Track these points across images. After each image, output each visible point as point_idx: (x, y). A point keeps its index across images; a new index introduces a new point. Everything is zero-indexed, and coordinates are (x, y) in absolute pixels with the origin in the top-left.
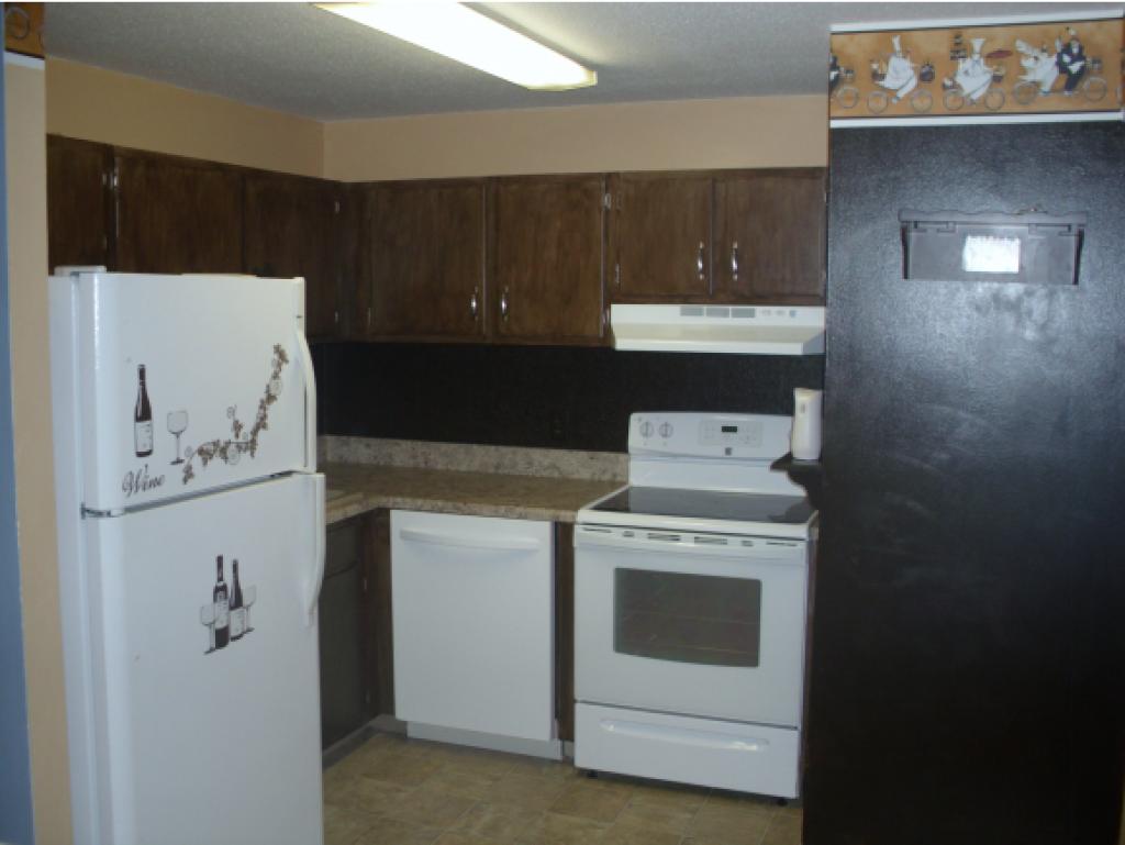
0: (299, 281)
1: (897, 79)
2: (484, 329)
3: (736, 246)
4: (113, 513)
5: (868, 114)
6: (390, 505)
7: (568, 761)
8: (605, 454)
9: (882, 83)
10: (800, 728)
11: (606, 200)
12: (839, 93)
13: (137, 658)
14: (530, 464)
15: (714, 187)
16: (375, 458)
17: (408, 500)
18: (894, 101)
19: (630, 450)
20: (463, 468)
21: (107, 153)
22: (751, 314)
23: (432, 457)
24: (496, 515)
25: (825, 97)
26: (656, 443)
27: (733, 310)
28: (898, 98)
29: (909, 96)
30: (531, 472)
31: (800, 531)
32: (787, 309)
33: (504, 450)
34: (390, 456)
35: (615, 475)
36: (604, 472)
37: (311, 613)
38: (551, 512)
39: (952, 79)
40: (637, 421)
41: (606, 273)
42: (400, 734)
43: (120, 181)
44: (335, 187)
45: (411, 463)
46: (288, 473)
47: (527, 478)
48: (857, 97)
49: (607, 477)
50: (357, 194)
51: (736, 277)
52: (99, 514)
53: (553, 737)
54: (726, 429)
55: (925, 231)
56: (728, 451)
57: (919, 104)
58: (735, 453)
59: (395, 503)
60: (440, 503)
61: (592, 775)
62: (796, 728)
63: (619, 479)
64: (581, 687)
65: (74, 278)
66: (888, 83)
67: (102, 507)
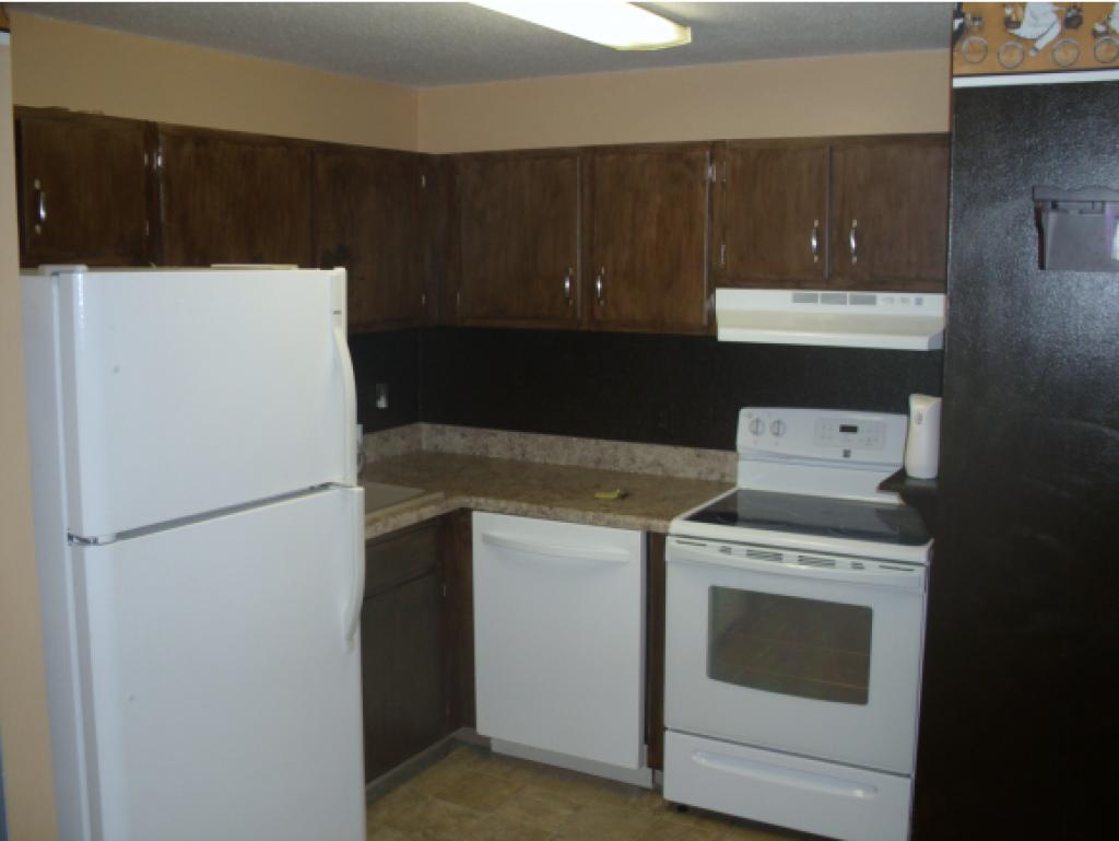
0: (340, 272)
1: (1035, 26)
2: (579, 315)
3: (855, 224)
4: (100, 541)
5: (1000, 70)
6: (472, 505)
7: (658, 790)
8: (713, 452)
9: (1016, 32)
10: (913, 775)
11: (711, 172)
12: (964, 45)
13: (132, 698)
14: (633, 460)
15: (831, 158)
16: (471, 448)
17: (491, 502)
18: (1032, 53)
19: (739, 449)
20: (562, 462)
21: (149, 132)
22: (872, 301)
23: (529, 449)
24: (583, 521)
25: (947, 51)
26: (767, 442)
27: (852, 297)
28: (1036, 50)
29: (1050, 47)
30: (633, 468)
31: (920, 554)
32: (912, 297)
33: (605, 444)
34: (486, 447)
35: (723, 476)
36: (712, 471)
37: (350, 638)
38: (642, 521)
39: (1104, 23)
40: (746, 417)
41: (710, 252)
42: (483, 748)
43: (166, 162)
44: (423, 159)
45: (506, 455)
46: (325, 486)
47: (629, 475)
48: (986, 50)
49: (714, 477)
50: (446, 167)
51: (855, 259)
52: (85, 541)
53: (641, 765)
54: (845, 429)
55: (1065, 211)
56: (847, 454)
57: (1060, 56)
58: (853, 457)
59: (477, 504)
60: (524, 506)
61: (682, 809)
62: (908, 776)
63: (728, 479)
64: (672, 714)
65: (54, 278)
66: (1025, 31)
67: (86, 534)
